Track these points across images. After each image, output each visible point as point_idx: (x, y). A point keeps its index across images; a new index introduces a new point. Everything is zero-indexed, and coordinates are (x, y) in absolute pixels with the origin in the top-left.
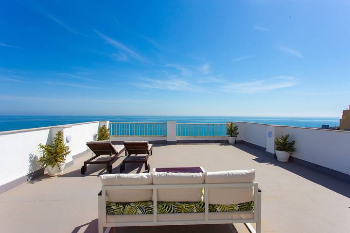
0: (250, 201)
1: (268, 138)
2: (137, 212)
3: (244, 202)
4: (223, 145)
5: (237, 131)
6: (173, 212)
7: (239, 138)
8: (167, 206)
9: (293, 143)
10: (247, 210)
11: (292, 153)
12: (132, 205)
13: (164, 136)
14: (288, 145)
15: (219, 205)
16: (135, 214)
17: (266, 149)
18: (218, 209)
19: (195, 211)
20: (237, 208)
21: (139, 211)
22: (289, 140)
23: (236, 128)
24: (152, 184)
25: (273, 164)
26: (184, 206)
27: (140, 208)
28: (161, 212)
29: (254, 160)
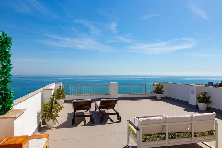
0: (212, 130)
1: (191, 94)
2: (157, 139)
3: (210, 130)
4: (154, 100)
5: (163, 89)
6: (175, 138)
7: (165, 94)
8: (172, 135)
9: (209, 97)
10: (211, 135)
11: (209, 104)
12: (154, 135)
13: (108, 94)
14: (205, 99)
15: (198, 133)
16: (156, 140)
17: (189, 102)
18: (198, 135)
19: (186, 137)
20: (206, 134)
21: (158, 139)
22: (207, 96)
23: (162, 87)
24: (165, 123)
25: (198, 112)
26: (181, 134)
27: (158, 137)
28: (170, 138)
29: (184, 110)
